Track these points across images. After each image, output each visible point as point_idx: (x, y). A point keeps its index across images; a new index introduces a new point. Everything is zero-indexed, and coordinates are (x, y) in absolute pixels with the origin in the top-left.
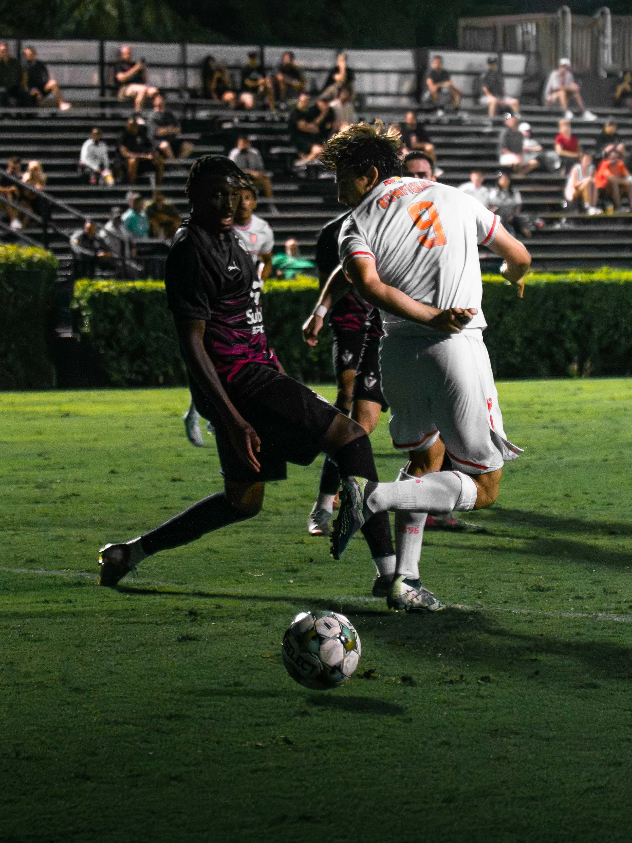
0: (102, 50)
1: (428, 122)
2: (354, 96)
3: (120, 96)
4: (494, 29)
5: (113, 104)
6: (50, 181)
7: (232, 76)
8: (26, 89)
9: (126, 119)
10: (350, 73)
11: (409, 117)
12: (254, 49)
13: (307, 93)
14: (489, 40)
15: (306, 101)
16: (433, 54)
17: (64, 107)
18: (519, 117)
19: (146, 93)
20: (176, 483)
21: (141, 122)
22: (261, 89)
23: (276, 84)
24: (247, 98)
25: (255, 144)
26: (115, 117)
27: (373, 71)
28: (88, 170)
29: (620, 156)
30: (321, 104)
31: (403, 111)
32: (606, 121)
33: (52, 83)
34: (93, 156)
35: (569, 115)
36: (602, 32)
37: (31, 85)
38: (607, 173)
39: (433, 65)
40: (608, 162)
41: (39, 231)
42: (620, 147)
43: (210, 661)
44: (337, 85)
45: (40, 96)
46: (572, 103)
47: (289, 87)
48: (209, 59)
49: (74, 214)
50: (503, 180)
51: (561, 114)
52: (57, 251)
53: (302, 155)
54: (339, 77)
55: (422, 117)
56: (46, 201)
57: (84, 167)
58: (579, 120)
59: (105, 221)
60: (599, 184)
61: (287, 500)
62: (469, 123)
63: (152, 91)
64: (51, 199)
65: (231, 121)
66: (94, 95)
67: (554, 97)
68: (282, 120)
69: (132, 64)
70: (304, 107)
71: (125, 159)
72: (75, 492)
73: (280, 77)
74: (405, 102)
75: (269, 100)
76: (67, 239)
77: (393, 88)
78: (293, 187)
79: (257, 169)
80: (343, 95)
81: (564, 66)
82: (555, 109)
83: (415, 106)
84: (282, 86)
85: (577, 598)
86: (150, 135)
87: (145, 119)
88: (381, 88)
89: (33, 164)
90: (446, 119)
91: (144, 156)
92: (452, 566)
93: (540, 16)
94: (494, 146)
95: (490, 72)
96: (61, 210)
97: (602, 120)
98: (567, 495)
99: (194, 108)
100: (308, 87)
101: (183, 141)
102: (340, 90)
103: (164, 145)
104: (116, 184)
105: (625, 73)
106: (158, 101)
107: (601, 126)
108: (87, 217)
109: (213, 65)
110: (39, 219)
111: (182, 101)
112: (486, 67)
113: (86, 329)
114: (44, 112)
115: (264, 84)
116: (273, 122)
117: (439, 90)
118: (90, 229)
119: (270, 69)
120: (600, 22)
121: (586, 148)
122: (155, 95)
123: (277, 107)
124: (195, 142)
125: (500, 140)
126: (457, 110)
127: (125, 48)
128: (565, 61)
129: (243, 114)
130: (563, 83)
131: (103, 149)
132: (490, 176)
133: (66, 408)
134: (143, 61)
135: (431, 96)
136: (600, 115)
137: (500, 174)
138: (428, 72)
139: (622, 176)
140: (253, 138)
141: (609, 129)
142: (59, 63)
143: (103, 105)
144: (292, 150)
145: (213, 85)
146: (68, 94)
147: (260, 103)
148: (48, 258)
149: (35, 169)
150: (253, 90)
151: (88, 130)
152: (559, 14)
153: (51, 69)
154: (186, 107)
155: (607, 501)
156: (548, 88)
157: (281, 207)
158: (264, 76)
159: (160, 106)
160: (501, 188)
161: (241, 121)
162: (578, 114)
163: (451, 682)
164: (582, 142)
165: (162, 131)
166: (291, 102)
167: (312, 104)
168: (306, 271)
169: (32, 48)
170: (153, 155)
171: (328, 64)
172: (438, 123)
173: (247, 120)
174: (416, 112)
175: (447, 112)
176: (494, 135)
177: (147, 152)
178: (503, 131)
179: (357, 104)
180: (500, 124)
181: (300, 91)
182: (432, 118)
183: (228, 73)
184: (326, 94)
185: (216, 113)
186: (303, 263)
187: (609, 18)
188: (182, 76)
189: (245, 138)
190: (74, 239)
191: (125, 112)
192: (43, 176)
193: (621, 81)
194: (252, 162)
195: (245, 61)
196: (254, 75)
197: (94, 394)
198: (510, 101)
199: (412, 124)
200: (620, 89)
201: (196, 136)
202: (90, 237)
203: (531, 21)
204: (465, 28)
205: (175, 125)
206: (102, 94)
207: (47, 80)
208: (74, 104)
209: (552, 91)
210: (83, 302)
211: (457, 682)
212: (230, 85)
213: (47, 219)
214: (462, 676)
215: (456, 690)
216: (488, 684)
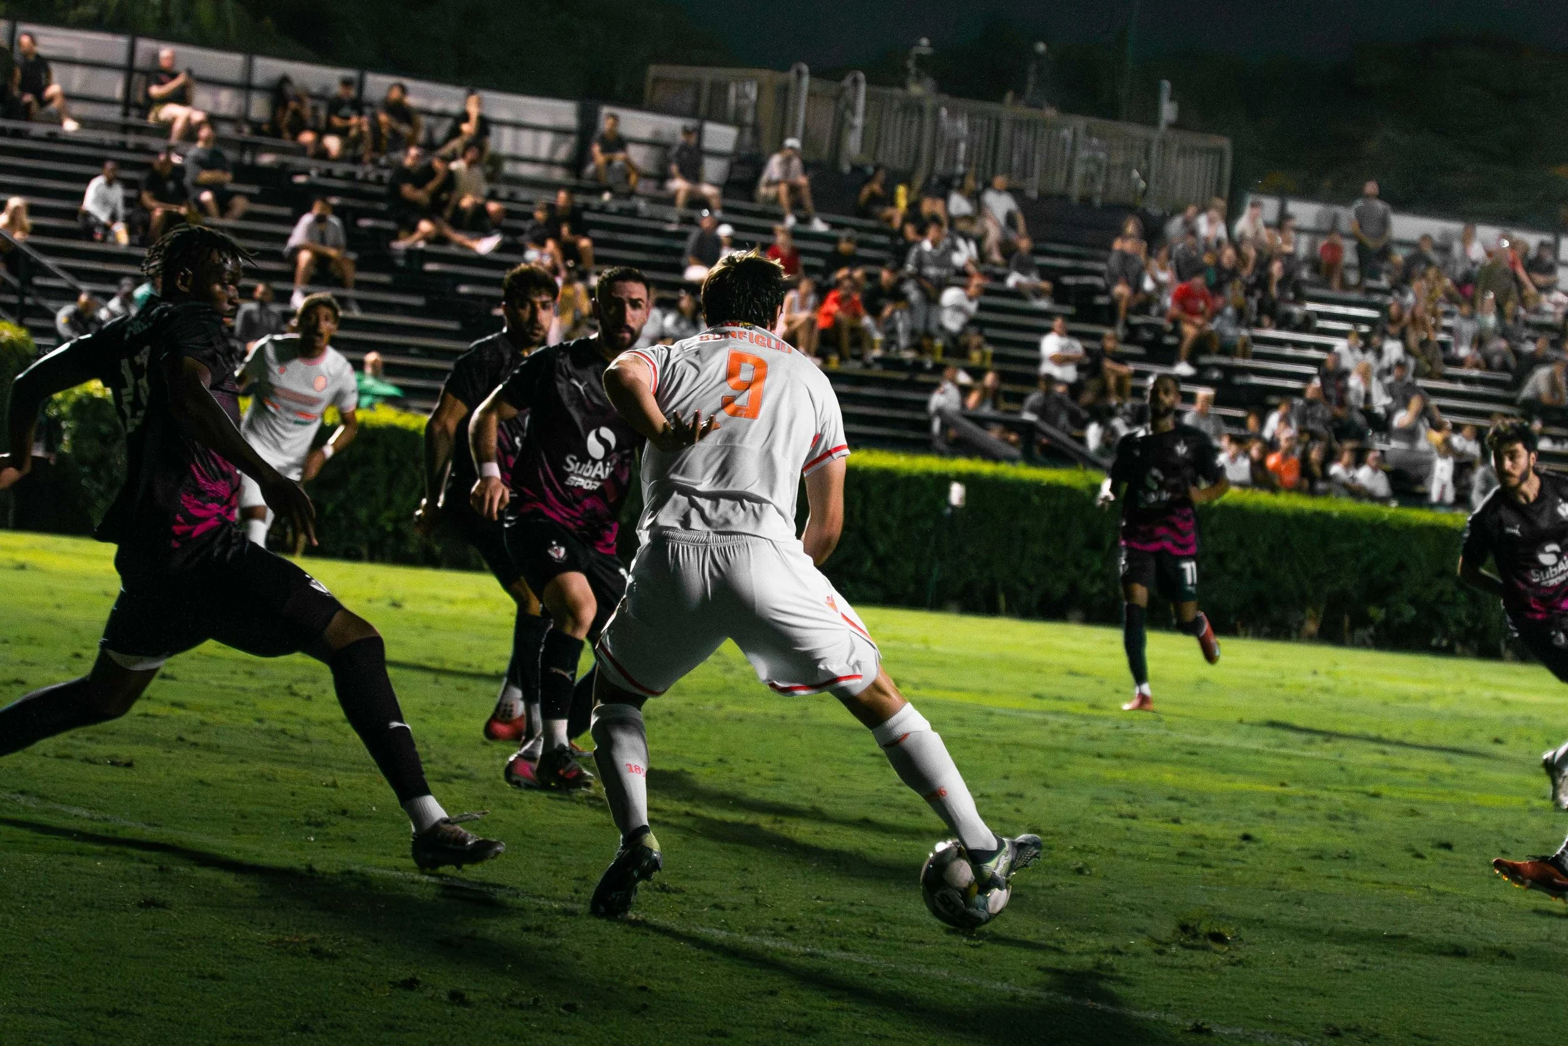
0: (132, 51)
1: (587, 207)
2: (485, 158)
3: (151, 119)
4: (698, 85)
5: (140, 130)
6: (36, 230)
7: (315, 109)
8: (16, 92)
9: (156, 153)
10: (485, 124)
11: (562, 196)
12: (351, 73)
13: (419, 146)
14: (689, 100)
15: (418, 157)
16: (606, 110)
17: (70, 126)
18: (718, 214)
19: (188, 119)
20: (167, 682)
21: (176, 160)
22: (353, 132)
23: (376, 126)
24: (333, 143)
25: (337, 211)
26: (141, 149)
27: (518, 126)
28: (93, 220)
29: (856, 285)
30: (437, 164)
31: (555, 187)
32: (844, 234)
33: (54, 89)
34: (104, 201)
35: (790, 221)
36: (852, 108)
37: (24, 89)
38: (833, 307)
39: (605, 125)
40: (840, 293)
41: (12, 299)
42: (858, 274)
43: (180, 940)
44: (465, 138)
45: (35, 107)
46: (796, 205)
47: (396, 134)
48: (285, 80)
49: (65, 281)
50: (685, 302)
51: (780, 218)
52: (36, 332)
53: (402, 234)
54: (467, 128)
55: (580, 199)
56: (28, 256)
57: (87, 215)
58: (802, 228)
59: (109, 297)
60: (822, 323)
61: (322, 724)
62: (647, 214)
63: (198, 116)
64: (35, 255)
65: (306, 172)
66: (114, 114)
67: (772, 191)
68: (379, 181)
69: (173, 76)
70: (414, 166)
71: (148, 211)
72: (22, 677)
73: (383, 118)
74: (558, 174)
75: (364, 149)
76: (52, 317)
77: (543, 152)
78: (384, 278)
79: (335, 246)
80: (470, 155)
81: (791, 148)
82: (771, 209)
83: (572, 181)
84: (384, 130)
85: (716, 906)
86: (187, 180)
87: (183, 156)
88: (526, 151)
89: (14, 202)
90: (614, 207)
91: (174, 209)
92: (544, 843)
93: (765, 74)
94: (680, 252)
95: (684, 147)
96: (47, 273)
97: (835, 233)
98: (720, 760)
99: (257, 148)
100: (422, 136)
101: (234, 194)
102: (467, 146)
103: (206, 196)
104: (131, 244)
105: (877, 168)
106: (205, 132)
107: (834, 241)
108: (84, 287)
109: (289, 90)
110: (15, 282)
111: (237, 137)
112: (681, 138)
113: (66, 447)
114: (39, 129)
115: (359, 126)
116: (365, 181)
117: (609, 162)
118: (87, 305)
119: (371, 105)
120: (849, 93)
121: (810, 270)
122: (200, 125)
123: (374, 162)
124: (251, 198)
125: (690, 244)
126: (631, 194)
127: (166, 52)
128: (792, 142)
129: (325, 166)
130: (787, 173)
131: (117, 193)
132: (667, 294)
133: (21, 558)
134: (189, 72)
135: (597, 170)
136: (834, 225)
137: (683, 293)
138: (597, 136)
139: (857, 316)
140: (334, 201)
141: (844, 247)
142: (69, 62)
143: (125, 129)
144: (390, 225)
145: (287, 118)
146: (77, 108)
147: (350, 152)
148: (21, 339)
149: (17, 209)
150: (342, 133)
151: (99, 162)
152: (793, 74)
153: (56, 70)
154: (243, 146)
155: (777, 774)
156: (765, 178)
157: (364, 305)
158: (361, 114)
159: (207, 140)
160: (681, 314)
161: (320, 175)
162: (804, 220)
163: (521, 1007)
164: (804, 260)
165: (206, 176)
166: (396, 156)
167: (423, 163)
168: (389, 400)
169: (32, 37)
170: (189, 209)
171: (455, 108)
172: (603, 209)
173: (329, 174)
174: (572, 190)
175: (616, 195)
176: (682, 236)
177: (181, 204)
178: (694, 233)
179: (489, 169)
180: (690, 221)
181: (410, 142)
182: (594, 202)
183: (309, 103)
184: (446, 151)
185: (287, 159)
186: (389, 390)
187: (863, 87)
188: (242, 102)
189: (324, 201)
190: (63, 315)
191: (155, 143)
192: (27, 221)
193: (868, 179)
194: (330, 236)
195: (337, 89)
196: (346, 111)
197: (65, 543)
198: (707, 190)
199: (564, 208)
200: (866, 192)
201: (255, 189)
202: (87, 315)
203: (751, 79)
204: (657, 80)
205: (224, 170)
206: (126, 114)
207: (48, 85)
208: (82, 121)
209: (770, 183)
210: (64, 409)
211: (529, 1007)
212: (310, 122)
213: (27, 282)
214: (536, 1001)
215: (527, 1019)
216: (573, 1015)
